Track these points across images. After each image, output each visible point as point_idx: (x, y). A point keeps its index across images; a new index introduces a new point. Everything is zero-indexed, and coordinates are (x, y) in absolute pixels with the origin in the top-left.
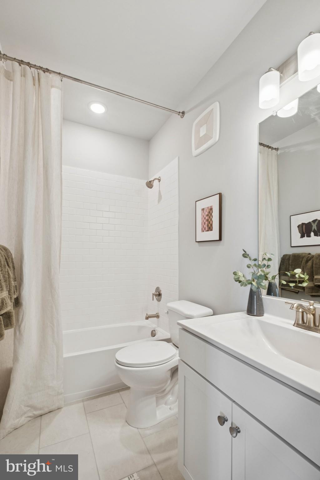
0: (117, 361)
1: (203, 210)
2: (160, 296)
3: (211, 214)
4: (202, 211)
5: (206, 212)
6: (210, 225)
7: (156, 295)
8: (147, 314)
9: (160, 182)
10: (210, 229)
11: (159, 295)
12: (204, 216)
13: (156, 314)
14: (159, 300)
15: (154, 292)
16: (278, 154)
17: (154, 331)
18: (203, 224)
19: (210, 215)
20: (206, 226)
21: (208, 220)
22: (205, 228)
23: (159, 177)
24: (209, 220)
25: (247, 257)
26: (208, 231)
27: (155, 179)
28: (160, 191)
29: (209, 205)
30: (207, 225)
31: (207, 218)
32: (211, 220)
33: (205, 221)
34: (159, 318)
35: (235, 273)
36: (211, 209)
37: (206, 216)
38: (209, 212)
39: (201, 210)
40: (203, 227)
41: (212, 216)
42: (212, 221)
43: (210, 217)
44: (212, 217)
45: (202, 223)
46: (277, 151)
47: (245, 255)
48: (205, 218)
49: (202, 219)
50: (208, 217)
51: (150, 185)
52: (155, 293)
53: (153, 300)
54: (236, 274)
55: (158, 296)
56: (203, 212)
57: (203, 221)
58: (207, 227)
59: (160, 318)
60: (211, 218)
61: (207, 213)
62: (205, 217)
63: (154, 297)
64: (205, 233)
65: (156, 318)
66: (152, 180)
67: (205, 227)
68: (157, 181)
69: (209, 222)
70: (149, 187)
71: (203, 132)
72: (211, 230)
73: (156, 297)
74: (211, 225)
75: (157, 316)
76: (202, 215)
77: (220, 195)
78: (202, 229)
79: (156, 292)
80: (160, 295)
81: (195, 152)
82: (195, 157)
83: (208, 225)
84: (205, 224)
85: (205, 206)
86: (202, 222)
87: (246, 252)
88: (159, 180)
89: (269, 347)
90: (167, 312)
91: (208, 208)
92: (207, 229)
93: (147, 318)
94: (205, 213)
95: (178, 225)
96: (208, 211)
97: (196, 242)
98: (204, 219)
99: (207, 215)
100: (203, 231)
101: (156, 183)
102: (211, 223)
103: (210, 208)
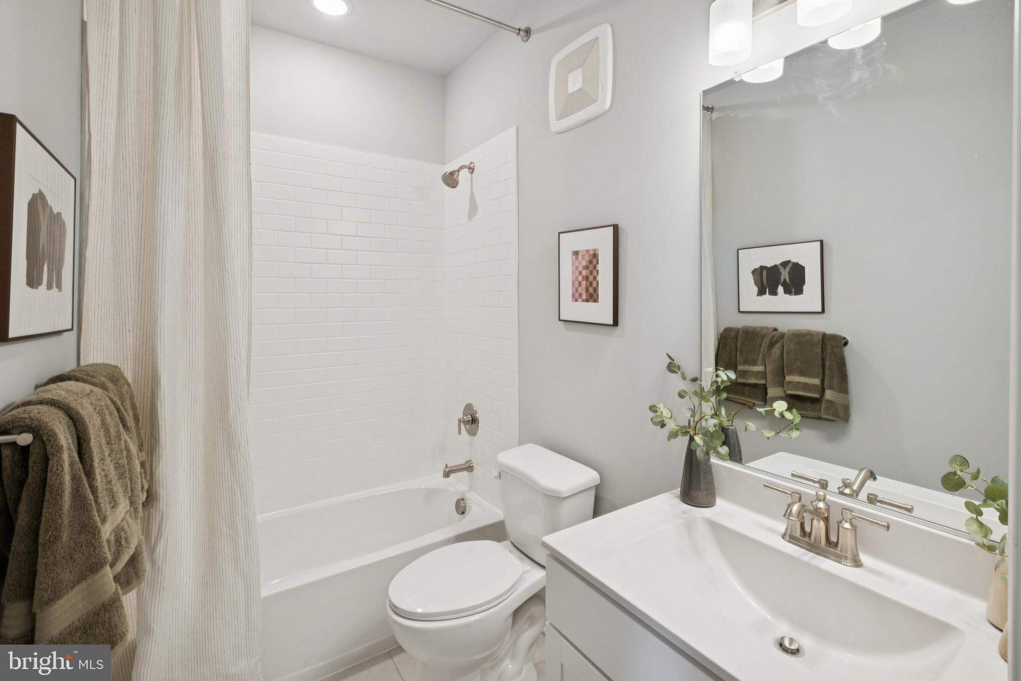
0: (392, 606)
1: (576, 253)
2: (476, 424)
3: (595, 267)
4: (574, 257)
5: (583, 259)
6: (591, 290)
7: (466, 423)
8: (446, 465)
9: (472, 173)
10: (592, 296)
11: (471, 421)
12: (577, 268)
13: (467, 462)
14: (473, 433)
15: (460, 415)
16: (713, 118)
17: (463, 499)
18: (577, 285)
19: (591, 267)
20: (582, 290)
21: (587, 278)
22: (580, 295)
23: (471, 163)
24: (591, 278)
25: (676, 372)
26: (587, 301)
27: (462, 167)
28: (472, 193)
29: (591, 247)
30: (584, 289)
31: (584, 273)
32: (595, 278)
33: (580, 278)
34: (472, 471)
35: (653, 409)
36: (595, 256)
37: (583, 269)
38: (591, 262)
39: (571, 254)
40: (577, 291)
41: (598, 271)
42: (598, 282)
43: (591, 273)
44: (598, 274)
45: (573, 282)
46: (712, 112)
47: (672, 367)
48: (580, 273)
49: (573, 273)
50: (588, 271)
51: (451, 180)
52: (463, 418)
53: (460, 433)
54: (656, 411)
55: (470, 423)
56: (577, 259)
57: (577, 278)
58: (584, 293)
59: (474, 471)
60: (595, 273)
61: (584, 263)
62: (580, 269)
63: (462, 425)
64: (581, 304)
65: (466, 472)
66: (456, 169)
67: (580, 291)
68: (466, 171)
69: (591, 284)
70: (448, 185)
71: (575, 82)
72: (596, 301)
73: (466, 428)
74: (596, 290)
75: (469, 468)
76: (572, 264)
77: (616, 228)
78: (573, 295)
79: (465, 414)
80: (474, 421)
81: (556, 125)
82: (557, 134)
83: (587, 290)
84: (580, 284)
85: (581, 248)
86: (574, 280)
87: (673, 360)
88: (472, 169)
89: (738, 587)
90: (497, 474)
91: (588, 251)
92: (584, 297)
93: (447, 474)
94: (580, 263)
95: (516, 276)
96: (587, 258)
97: (560, 320)
98: (577, 273)
99: (586, 267)
100: (576, 300)
101: (464, 175)
102: (594, 284)
103: (591, 253)
